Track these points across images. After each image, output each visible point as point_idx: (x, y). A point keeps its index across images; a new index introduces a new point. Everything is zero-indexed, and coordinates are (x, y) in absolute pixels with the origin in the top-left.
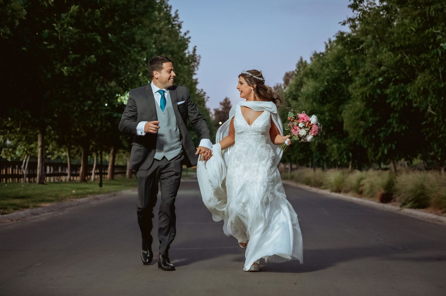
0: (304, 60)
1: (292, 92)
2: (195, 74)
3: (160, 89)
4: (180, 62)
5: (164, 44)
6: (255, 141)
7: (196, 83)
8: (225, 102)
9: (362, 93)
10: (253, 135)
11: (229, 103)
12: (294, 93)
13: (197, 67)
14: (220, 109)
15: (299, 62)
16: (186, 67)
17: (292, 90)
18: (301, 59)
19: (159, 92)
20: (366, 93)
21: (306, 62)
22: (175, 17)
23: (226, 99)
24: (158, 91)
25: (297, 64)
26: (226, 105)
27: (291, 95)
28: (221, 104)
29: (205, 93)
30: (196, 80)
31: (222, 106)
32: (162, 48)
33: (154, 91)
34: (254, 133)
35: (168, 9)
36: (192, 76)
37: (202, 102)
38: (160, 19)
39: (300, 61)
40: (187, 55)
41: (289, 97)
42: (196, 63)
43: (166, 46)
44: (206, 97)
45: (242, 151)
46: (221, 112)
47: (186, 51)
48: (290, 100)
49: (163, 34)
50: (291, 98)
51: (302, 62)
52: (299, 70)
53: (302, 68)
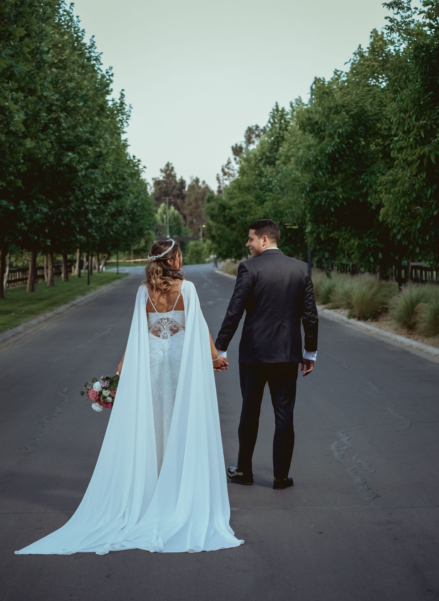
0: (280, 107)
1: (264, 153)
2: (124, 132)
4: (99, 114)
5: (71, 85)
7: (125, 146)
8: (166, 168)
9: (422, 157)
11: (172, 168)
12: (268, 154)
13: (127, 122)
14: (161, 178)
15: (273, 110)
16: (107, 121)
17: (264, 151)
20: (429, 156)
21: (283, 110)
22: (90, 47)
23: (168, 165)
25: (271, 113)
26: (168, 172)
27: (264, 157)
28: (162, 171)
29: (139, 161)
30: (126, 140)
31: (163, 174)
32: (68, 92)
35: (80, 34)
36: (119, 134)
37: (136, 174)
38: (63, 45)
39: (275, 108)
40: (110, 103)
41: (260, 160)
42: (125, 117)
43: (73, 88)
44: (141, 167)
46: (163, 181)
47: (108, 97)
48: (261, 165)
49: (68, 70)
50: (263, 162)
51: (277, 110)
52: (274, 121)
53: (279, 118)
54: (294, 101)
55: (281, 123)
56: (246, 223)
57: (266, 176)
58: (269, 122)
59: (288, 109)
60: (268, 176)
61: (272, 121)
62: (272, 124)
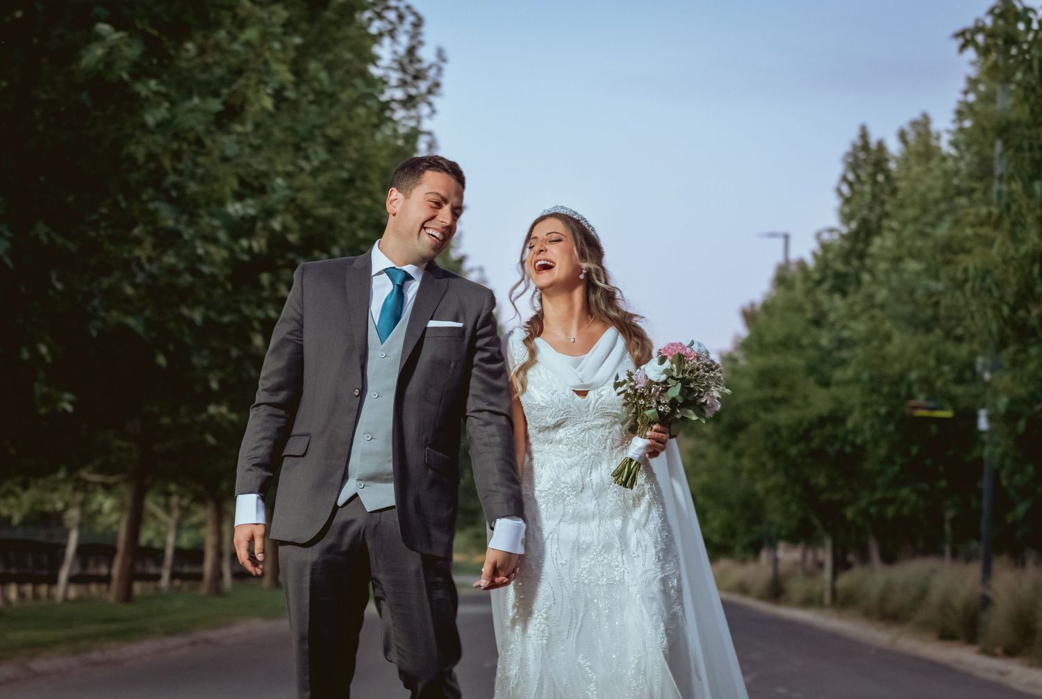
0: (873, 140)
3: (392, 265)
6: (605, 448)
10: (595, 427)
12: (840, 266)
15: (855, 147)
18: (864, 135)
19: (388, 274)
21: (881, 147)
24: (386, 270)
25: (848, 155)
27: (830, 273)
33: (376, 268)
34: (601, 422)
39: (859, 143)
41: (819, 283)
45: (562, 486)
48: (821, 296)
50: (826, 286)
51: (865, 146)
52: (858, 177)
53: (870, 169)
54: (907, 128)
55: (875, 182)
56: (777, 429)
57: (833, 325)
58: (844, 179)
59: (894, 147)
60: (838, 326)
61: (851, 177)
62: (851, 185)
